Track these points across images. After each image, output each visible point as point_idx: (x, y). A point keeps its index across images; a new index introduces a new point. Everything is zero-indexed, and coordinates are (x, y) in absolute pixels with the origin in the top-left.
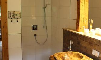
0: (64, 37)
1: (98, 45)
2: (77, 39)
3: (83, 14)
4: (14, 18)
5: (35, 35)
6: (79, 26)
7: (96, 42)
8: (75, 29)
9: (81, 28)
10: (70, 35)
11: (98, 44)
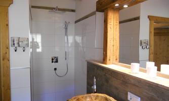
0: (88, 72)
1: (137, 86)
2: (105, 75)
3: (112, 40)
4: (19, 46)
5: (55, 69)
6: (106, 56)
7: (132, 81)
8: (102, 61)
9: (110, 60)
10: (96, 69)
11: (137, 84)
